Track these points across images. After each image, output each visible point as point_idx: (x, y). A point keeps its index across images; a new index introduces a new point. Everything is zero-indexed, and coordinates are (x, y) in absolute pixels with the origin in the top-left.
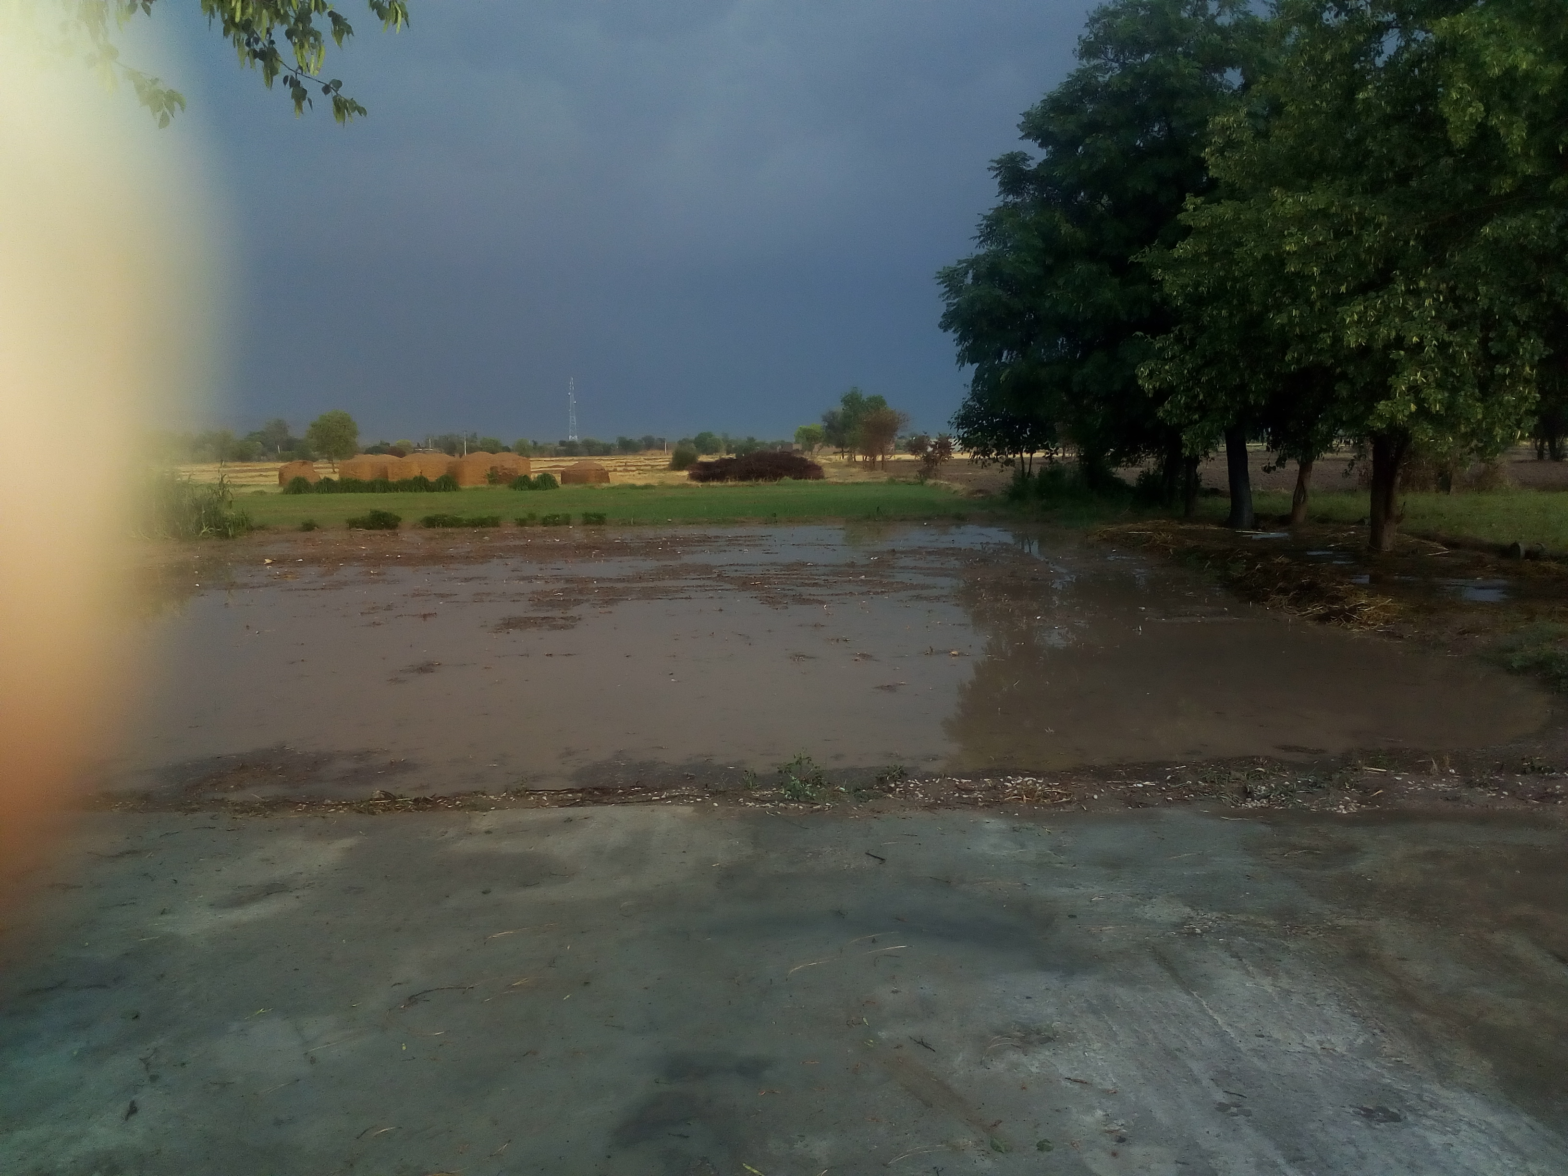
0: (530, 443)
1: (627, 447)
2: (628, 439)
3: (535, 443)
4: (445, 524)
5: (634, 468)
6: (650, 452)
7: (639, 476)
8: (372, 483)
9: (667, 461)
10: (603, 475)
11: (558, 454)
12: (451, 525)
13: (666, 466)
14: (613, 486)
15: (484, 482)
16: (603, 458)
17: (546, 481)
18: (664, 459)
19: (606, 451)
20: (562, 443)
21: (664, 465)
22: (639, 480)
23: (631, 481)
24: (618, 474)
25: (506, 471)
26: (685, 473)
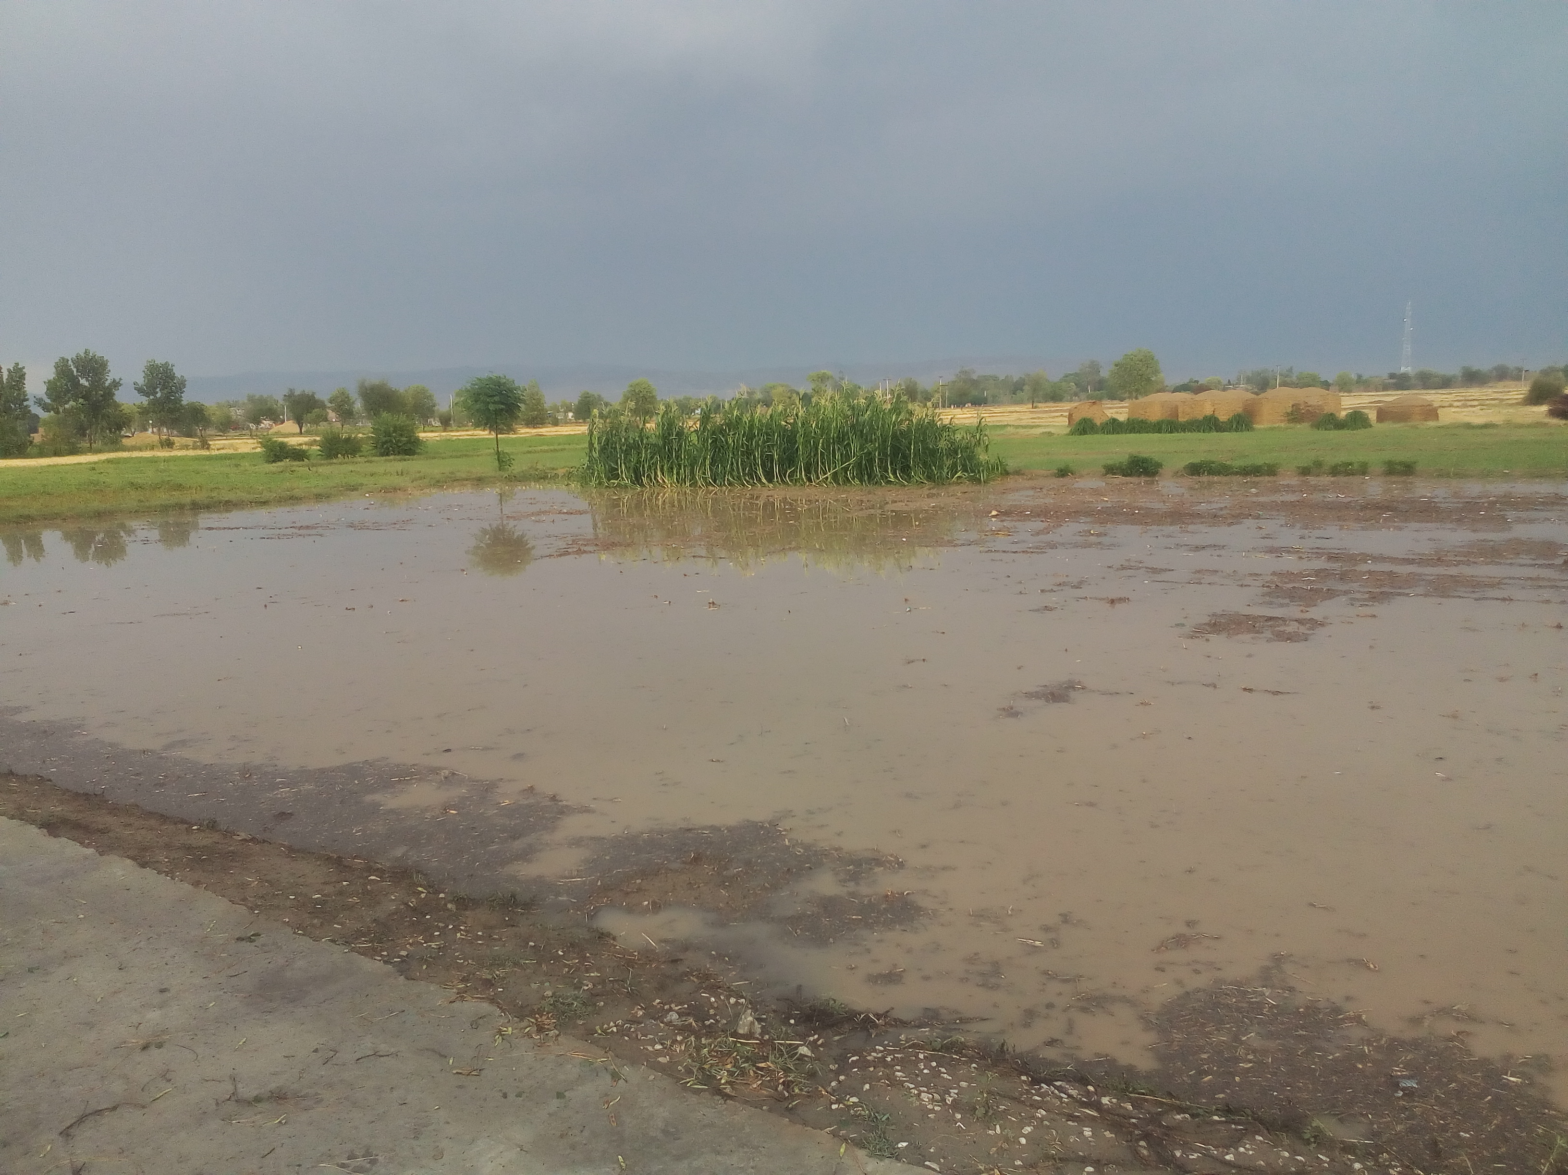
0: (1354, 377)
1: (1472, 378)
2: (1474, 369)
3: (1360, 376)
4: (1212, 472)
5: (1476, 403)
6: (1501, 384)
7: (1481, 412)
8: (1158, 423)
9: (1521, 394)
10: (1431, 413)
11: (1386, 387)
12: (1218, 473)
13: (1520, 400)
14: (1441, 425)
15: (1282, 421)
16: (1440, 391)
17: (1357, 420)
18: (1519, 391)
19: (1446, 383)
20: (1392, 376)
21: (1517, 399)
22: (1477, 417)
23: (1467, 419)
24: (1453, 410)
25: (1310, 408)
26: (1544, 408)
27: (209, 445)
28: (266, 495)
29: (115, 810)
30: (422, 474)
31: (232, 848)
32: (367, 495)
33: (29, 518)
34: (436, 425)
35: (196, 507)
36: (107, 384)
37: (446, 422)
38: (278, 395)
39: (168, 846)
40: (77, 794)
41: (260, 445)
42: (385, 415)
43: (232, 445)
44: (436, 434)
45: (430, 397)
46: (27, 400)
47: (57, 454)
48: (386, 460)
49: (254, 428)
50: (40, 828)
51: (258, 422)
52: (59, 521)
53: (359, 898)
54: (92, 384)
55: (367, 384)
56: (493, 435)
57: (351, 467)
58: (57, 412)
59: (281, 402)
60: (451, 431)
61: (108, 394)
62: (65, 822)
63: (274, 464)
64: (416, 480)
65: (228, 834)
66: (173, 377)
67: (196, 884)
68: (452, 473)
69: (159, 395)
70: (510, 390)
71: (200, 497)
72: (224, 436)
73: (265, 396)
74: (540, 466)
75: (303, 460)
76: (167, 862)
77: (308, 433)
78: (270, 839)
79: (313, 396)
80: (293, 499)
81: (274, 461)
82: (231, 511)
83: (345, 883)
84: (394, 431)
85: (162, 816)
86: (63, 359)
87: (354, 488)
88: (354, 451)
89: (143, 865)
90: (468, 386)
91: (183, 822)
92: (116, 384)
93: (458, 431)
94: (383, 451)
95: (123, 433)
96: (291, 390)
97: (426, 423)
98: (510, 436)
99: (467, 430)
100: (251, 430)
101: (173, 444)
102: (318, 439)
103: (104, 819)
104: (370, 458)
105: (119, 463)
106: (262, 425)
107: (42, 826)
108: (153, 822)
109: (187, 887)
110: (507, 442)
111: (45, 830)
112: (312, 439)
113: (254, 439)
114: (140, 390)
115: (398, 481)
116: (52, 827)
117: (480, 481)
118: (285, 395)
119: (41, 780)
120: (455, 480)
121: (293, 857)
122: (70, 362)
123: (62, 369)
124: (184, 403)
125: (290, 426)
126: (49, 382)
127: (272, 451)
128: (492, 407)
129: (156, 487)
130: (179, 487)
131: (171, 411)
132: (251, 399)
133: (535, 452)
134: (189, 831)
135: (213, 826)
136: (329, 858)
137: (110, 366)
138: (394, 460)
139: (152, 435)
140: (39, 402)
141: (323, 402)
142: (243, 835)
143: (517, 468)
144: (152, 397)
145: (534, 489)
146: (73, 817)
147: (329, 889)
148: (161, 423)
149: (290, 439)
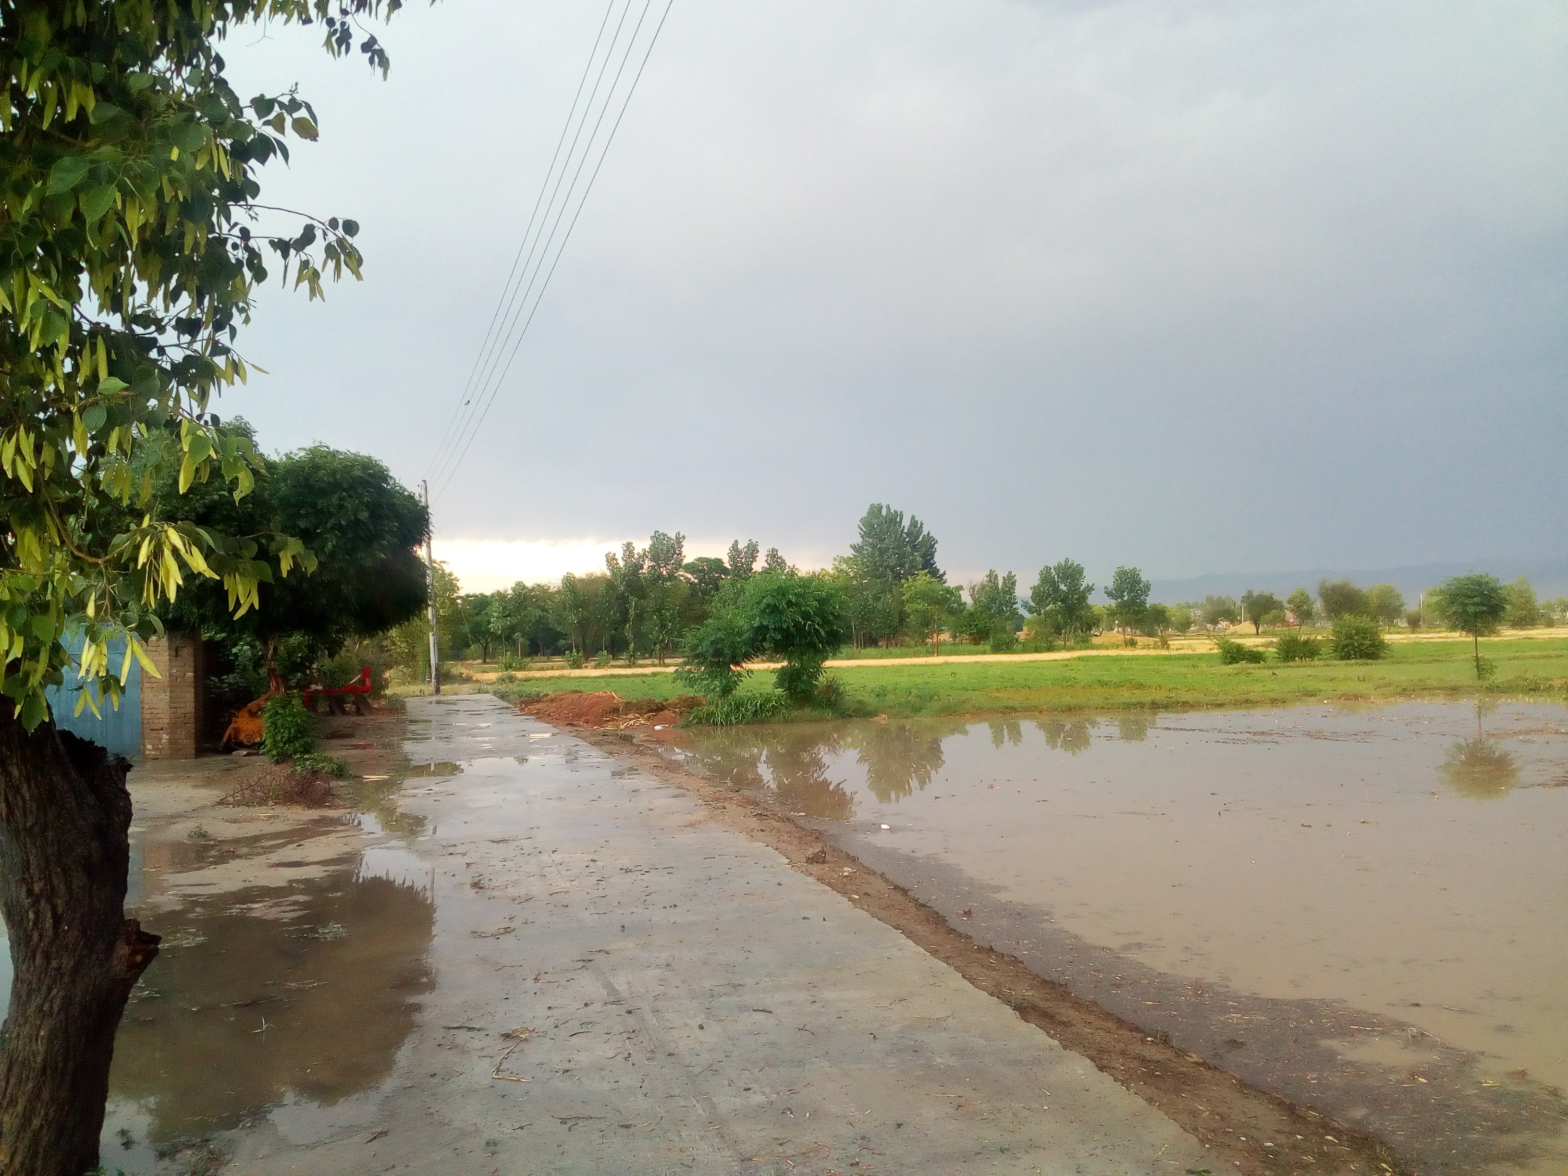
27: (1169, 645)
28: (1221, 698)
29: (1077, 1004)
30: (1386, 681)
31: (1184, 1069)
32: (1326, 702)
33: (1013, 709)
34: (1403, 626)
35: (1155, 706)
36: (1082, 589)
37: (1414, 623)
38: (1236, 596)
39: (1123, 1053)
40: (1045, 981)
41: (1217, 646)
42: (1347, 617)
43: (1190, 645)
44: (1403, 636)
45: (1398, 597)
46: (1016, 603)
47: (1037, 650)
48: (1347, 664)
49: (1212, 629)
50: (1014, 1010)
51: (1215, 622)
52: (1037, 713)
53: (1315, 1158)
54: (1069, 589)
55: (1327, 584)
56: (1471, 639)
57: (1309, 671)
58: (1040, 614)
59: (1238, 603)
60: (1421, 633)
61: (1083, 598)
62: (1034, 1008)
63: (1230, 666)
64: (1380, 687)
65: (1181, 1053)
66: (1139, 582)
67: (1150, 1100)
68: (1421, 680)
69: (1125, 598)
70: (1494, 590)
71: (1160, 696)
72: (1183, 636)
73: (1223, 597)
74: (1530, 676)
75: (1259, 662)
76: (1122, 1070)
77: (1265, 634)
78: (1220, 1067)
79: (1271, 597)
80: (1248, 703)
81: (1230, 663)
82: (1187, 712)
83: (1299, 1137)
84: (1357, 634)
85: (1118, 1019)
86: (1047, 567)
87: (1312, 694)
88: (1313, 654)
89: (1101, 1069)
90: (1443, 586)
91: (1137, 1029)
92: (1090, 589)
93: (1428, 633)
94: (1343, 654)
95: (1092, 632)
96: (1249, 592)
97: (1391, 624)
98: (1492, 639)
99: (1439, 632)
100: (1208, 630)
101: (1136, 643)
102: (1275, 640)
103: (1067, 1013)
104: (1330, 662)
105: (1088, 661)
106: (1220, 626)
107: (1015, 1008)
108: (1110, 1024)
109: (1141, 1102)
110: (1488, 646)
111: (1018, 1013)
112: (1269, 640)
113: (1211, 639)
114: (1109, 594)
115: (1361, 688)
116: (1024, 1010)
117: (1454, 691)
118: (1243, 597)
119: (1016, 961)
120: (1424, 689)
121: (1245, 1093)
122: (1052, 570)
123: (1046, 577)
124: (1148, 606)
125: (1247, 627)
126: (1035, 587)
127: (1229, 652)
128: (1471, 609)
129: (1118, 686)
130: (1140, 686)
131: (1136, 613)
132: (1209, 600)
133: (1523, 658)
134: (1143, 1041)
135: (1165, 1040)
136: (1281, 1104)
137: (1085, 573)
138: (1356, 664)
139: (1117, 634)
140: (1025, 605)
141: (1281, 603)
142: (1195, 1058)
143: (1499, 677)
144: (1119, 600)
145: (1525, 702)
146: (1042, 1004)
147: (1282, 1139)
148: (1125, 624)
149: (1246, 640)
